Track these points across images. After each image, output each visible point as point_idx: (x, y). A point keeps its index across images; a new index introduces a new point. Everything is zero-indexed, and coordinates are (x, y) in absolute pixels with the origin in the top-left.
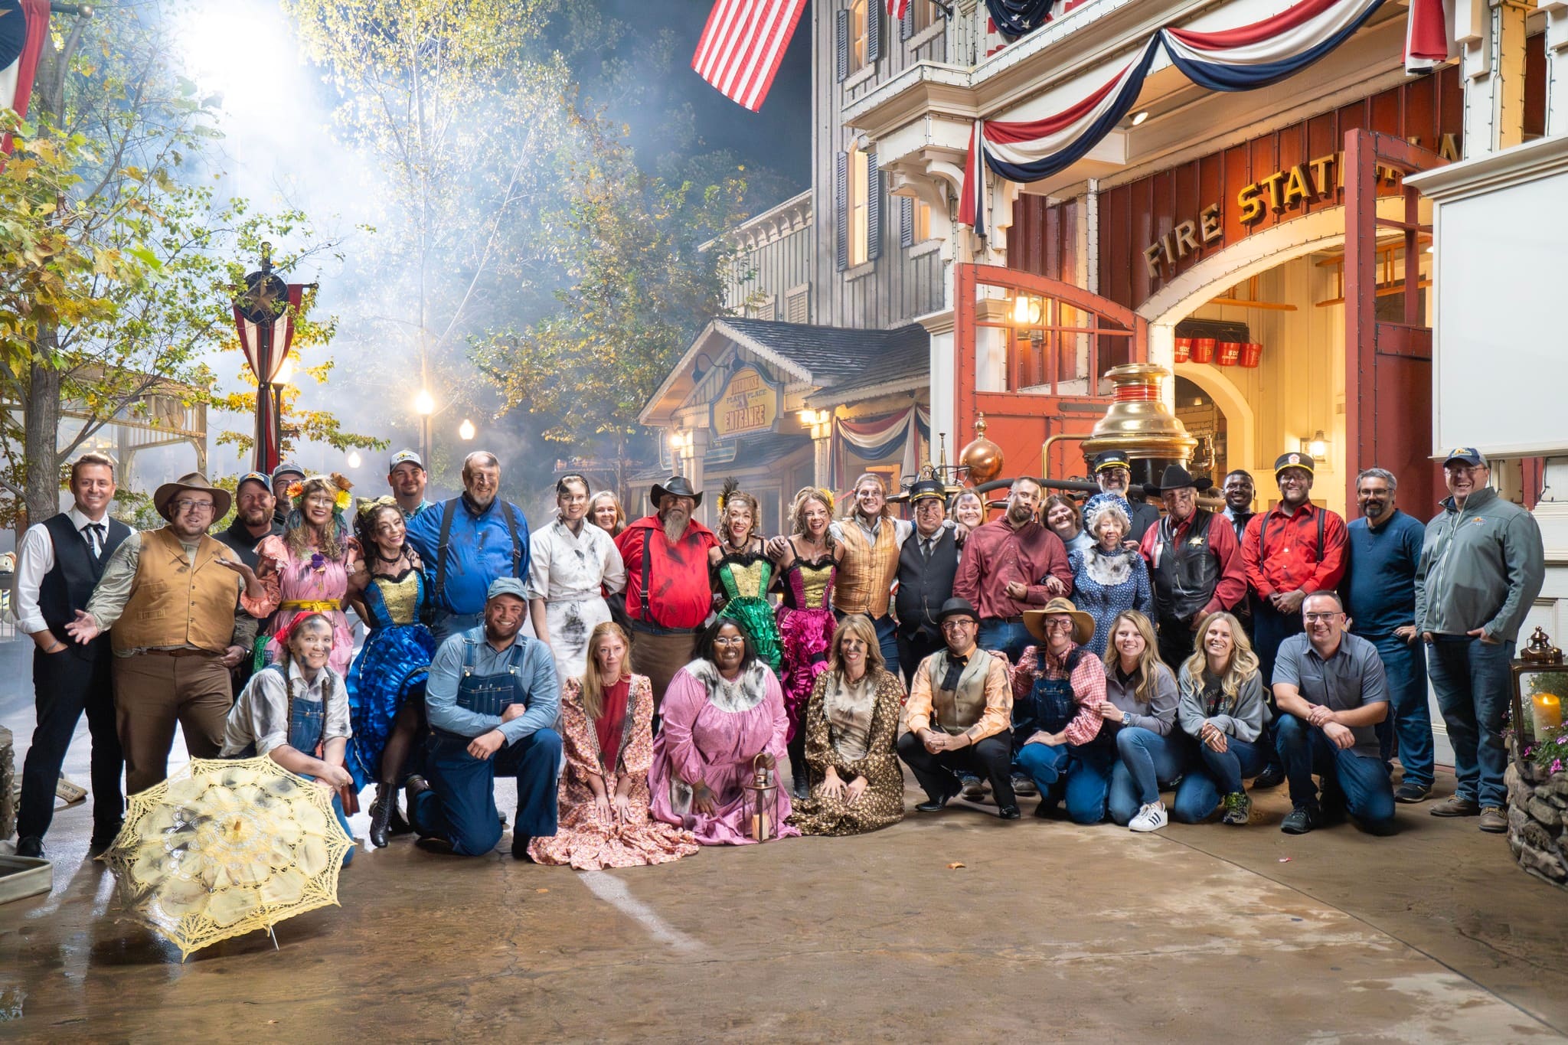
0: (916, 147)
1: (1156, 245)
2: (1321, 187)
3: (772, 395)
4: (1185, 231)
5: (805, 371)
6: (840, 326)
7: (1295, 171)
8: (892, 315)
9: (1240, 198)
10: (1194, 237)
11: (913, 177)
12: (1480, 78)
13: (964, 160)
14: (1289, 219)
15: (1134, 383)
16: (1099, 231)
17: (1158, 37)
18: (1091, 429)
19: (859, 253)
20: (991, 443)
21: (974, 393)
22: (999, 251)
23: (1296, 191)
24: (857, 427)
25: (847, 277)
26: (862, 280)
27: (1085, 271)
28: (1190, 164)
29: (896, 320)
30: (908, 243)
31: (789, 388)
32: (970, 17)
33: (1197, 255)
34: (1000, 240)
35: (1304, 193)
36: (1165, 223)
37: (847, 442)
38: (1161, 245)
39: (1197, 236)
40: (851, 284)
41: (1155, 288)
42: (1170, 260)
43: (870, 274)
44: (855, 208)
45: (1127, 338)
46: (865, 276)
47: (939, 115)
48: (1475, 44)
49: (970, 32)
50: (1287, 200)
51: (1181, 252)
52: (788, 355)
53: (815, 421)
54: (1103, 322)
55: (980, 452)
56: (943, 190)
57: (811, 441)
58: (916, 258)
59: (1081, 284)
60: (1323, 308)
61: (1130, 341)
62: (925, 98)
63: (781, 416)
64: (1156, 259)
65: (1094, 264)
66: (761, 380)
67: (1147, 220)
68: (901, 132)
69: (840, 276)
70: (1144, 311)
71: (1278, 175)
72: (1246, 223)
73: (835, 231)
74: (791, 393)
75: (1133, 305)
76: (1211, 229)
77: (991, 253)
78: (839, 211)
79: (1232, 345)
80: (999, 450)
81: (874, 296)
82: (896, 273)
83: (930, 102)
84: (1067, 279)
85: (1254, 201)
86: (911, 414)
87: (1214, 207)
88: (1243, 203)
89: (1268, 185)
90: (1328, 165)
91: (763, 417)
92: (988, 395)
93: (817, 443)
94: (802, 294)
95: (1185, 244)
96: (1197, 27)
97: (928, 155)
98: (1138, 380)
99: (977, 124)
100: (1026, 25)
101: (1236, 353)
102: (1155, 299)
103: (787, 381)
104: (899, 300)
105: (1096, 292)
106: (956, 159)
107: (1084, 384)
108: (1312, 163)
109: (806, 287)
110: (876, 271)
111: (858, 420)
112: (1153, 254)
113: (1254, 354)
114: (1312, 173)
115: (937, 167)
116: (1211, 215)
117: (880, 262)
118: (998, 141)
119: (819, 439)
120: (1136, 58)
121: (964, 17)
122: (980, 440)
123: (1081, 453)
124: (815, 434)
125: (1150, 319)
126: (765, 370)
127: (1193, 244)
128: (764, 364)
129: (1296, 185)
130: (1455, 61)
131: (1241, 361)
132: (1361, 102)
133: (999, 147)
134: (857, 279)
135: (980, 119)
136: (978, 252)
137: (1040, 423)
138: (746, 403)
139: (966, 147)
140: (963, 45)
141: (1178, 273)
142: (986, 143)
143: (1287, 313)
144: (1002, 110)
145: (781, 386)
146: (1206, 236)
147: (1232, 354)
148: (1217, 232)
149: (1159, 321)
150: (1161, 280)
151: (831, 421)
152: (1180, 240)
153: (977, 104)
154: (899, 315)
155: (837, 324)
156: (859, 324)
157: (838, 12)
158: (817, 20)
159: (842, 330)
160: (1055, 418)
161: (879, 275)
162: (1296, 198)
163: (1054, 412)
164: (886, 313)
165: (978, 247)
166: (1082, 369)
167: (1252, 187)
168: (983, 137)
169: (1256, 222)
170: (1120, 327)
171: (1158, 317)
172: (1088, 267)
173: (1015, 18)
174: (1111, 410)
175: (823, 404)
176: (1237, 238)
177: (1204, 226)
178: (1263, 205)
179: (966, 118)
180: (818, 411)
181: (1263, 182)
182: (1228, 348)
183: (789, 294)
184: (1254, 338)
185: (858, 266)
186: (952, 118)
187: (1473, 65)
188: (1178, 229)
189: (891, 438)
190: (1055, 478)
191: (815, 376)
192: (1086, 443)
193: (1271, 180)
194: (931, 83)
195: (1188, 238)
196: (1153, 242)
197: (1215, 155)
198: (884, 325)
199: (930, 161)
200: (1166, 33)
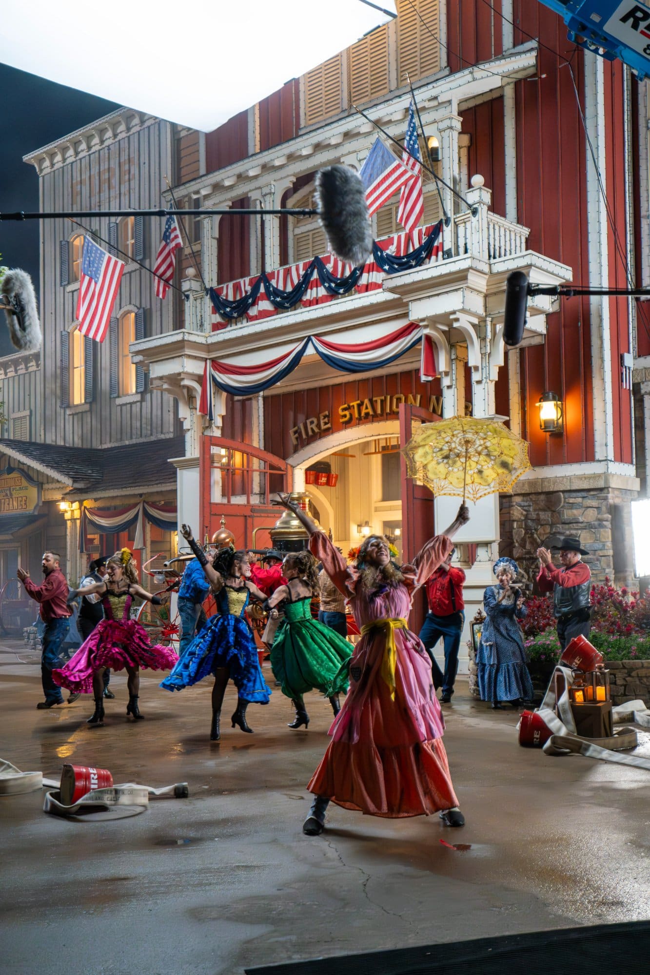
0: (177, 371)
1: (296, 428)
2: (379, 411)
3: (33, 492)
4: (312, 423)
5: (66, 478)
6: (62, 444)
7: (366, 401)
8: (103, 438)
9: (340, 409)
10: (317, 426)
11: (170, 384)
12: (449, 387)
13: (201, 380)
14: (363, 424)
15: (296, 502)
16: (264, 416)
17: (309, 339)
18: (275, 524)
19: (78, 396)
20: (228, 531)
21: (210, 503)
22: (218, 427)
23: (367, 411)
24: (98, 512)
25: (68, 412)
26: (80, 415)
27: (257, 439)
28: (314, 389)
29: (106, 443)
30: (115, 395)
31: (46, 486)
32: (199, 301)
33: (318, 436)
34: (219, 422)
35: (371, 413)
36: (301, 417)
37: (92, 523)
38: (299, 428)
39: (318, 425)
40: (71, 417)
41: (296, 450)
42: (304, 436)
43: (86, 412)
44: (74, 368)
45: (282, 475)
46: (82, 413)
47: (189, 356)
48: (447, 374)
49: (199, 309)
50: (363, 414)
51: (310, 433)
52: (52, 467)
53: (69, 509)
54: (272, 467)
55: (223, 536)
56: (185, 391)
57: (64, 522)
58: (121, 405)
59: (255, 444)
60: (366, 456)
61: (284, 476)
62: (183, 348)
63: (41, 504)
64: (297, 435)
65: (262, 434)
66: (23, 480)
67: (291, 414)
68: (166, 361)
69: (62, 411)
70: (290, 461)
71: (359, 402)
72: (343, 423)
73: (59, 381)
74: (48, 489)
75: (284, 457)
76: (326, 424)
77: (215, 429)
78: (62, 368)
79: (324, 475)
80: (232, 534)
81: (89, 426)
82: (106, 413)
83: (186, 350)
84: (247, 441)
85: (347, 413)
86: (140, 507)
87: (327, 413)
88: (341, 413)
89: (353, 406)
90: (382, 401)
91: (25, 504)
92: (217, 504)
93: (69, 523)
94: (25, 417)
95: (312, 429)
96: (329, 339)
97: (182, 376)
98: (297, 500)
99: (208, 362)
100: (235, 315)
101: (325, 479)
102: (296, 456)
103: (45, 481)
104: (108, 430)
105: (263, 449)
106: (197, 379)
107: (258, 497)
108: (374, 399)
109: (27, 413)
110: (91, 411)
111: (99, 509)
112: (295, 432)
113: (334, 479)
114: (374, 403)
115: (186, 382)
116: (325, 417)
117: (94, 406)
118: (220, 372)
119: (71, 520)
120: (299, 346)
121: (195, 300)
122: (222, 529)
123: (270, 536)
124: (67, 516)
125: (294, 465)
126: (27, 474)
127: (316, 430)
128: (26, 469)
129: (367, 408)
130: (439, 376)
131: (328, 483)
132: (395, 375)
133: (221, 375)
134: (77, 414)
135: (210, 359)
136: (207, 427)
137: (242, 519)
138: (11, 494)
139: (202, 373)
140: (194, 316)
141: (308, 444)
142: (213, 372)
143: (350, 458)
144: (223, 357)
145: (40, 486)
146: (323, 427)
147: (324, 480)
148: (329, 425)
149: (298, 467)
150: (299, 446)
151: (80, 508)
152: (309, 427)
153: (209, 351)
154: (108, 439)
155: (60, 443)
156: (78, 443)
157: (61, 242)
158: (44, 243)
159: (64, 447)
160: (249, 517)
161: (93, 413)
162: (367, 414)
163: (248, 513)
164: (99, 437)
165: (207, 425)
166: (256, 488)
167: (346, 406)
168: (211, 368)
169: (348, 424)
170: (280, 469)
171: (298, 465)
172: (259, 435)
173: (228, 309)
174: (284, 515)
175: (77, 498)
176: (339, 430)
177: (322, 422)
178: (351, 415)
179: (202, 358)
180: (72, 502)
181: (351, 404)
182: (322, 477)
183: (13, 416)
184: (334, 470)
185: (77, 406)
186: (195, 358)
187: (446, 382)
188: (308, 422)
189: (125, 520)
190: (258, 549)
191: (74, 481)
192: (273, 531)
193: (355, 404)
194: (188, 341)
195: (314, 426)
196: (294, 427)
197: (327, 387)
198: (97, 445)
199: (183, 379)
200: (313, 338)
